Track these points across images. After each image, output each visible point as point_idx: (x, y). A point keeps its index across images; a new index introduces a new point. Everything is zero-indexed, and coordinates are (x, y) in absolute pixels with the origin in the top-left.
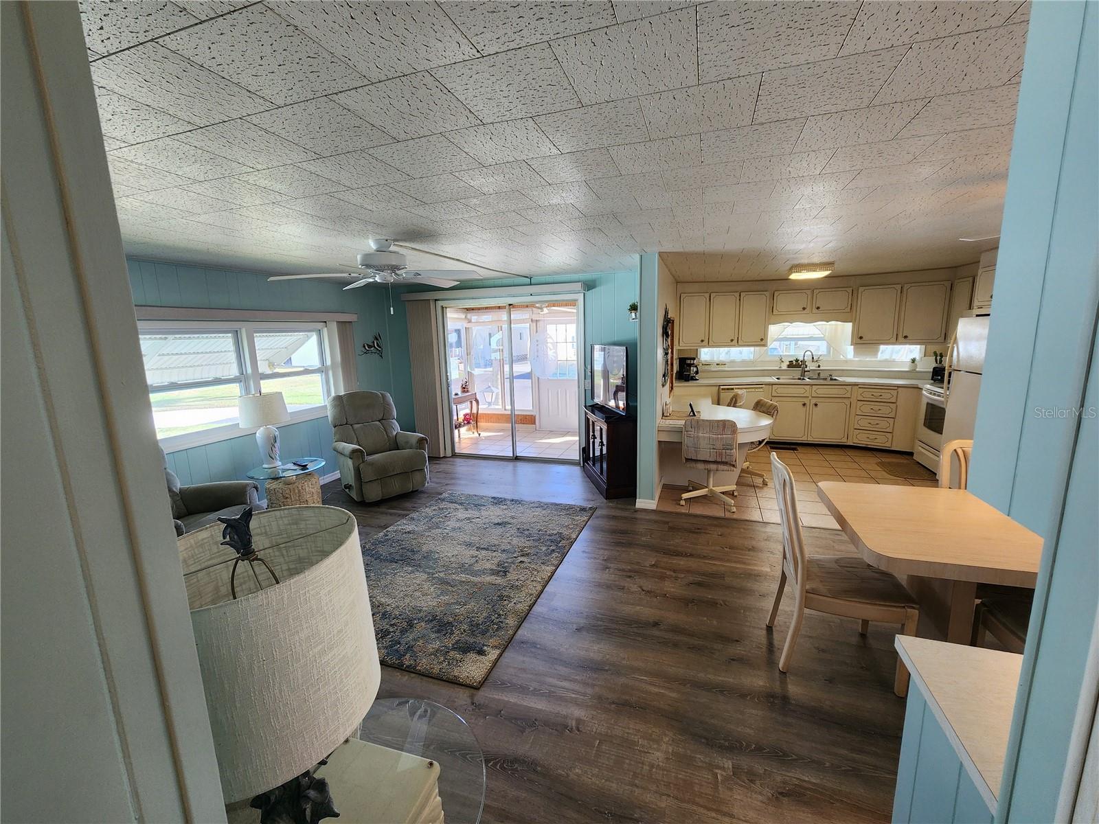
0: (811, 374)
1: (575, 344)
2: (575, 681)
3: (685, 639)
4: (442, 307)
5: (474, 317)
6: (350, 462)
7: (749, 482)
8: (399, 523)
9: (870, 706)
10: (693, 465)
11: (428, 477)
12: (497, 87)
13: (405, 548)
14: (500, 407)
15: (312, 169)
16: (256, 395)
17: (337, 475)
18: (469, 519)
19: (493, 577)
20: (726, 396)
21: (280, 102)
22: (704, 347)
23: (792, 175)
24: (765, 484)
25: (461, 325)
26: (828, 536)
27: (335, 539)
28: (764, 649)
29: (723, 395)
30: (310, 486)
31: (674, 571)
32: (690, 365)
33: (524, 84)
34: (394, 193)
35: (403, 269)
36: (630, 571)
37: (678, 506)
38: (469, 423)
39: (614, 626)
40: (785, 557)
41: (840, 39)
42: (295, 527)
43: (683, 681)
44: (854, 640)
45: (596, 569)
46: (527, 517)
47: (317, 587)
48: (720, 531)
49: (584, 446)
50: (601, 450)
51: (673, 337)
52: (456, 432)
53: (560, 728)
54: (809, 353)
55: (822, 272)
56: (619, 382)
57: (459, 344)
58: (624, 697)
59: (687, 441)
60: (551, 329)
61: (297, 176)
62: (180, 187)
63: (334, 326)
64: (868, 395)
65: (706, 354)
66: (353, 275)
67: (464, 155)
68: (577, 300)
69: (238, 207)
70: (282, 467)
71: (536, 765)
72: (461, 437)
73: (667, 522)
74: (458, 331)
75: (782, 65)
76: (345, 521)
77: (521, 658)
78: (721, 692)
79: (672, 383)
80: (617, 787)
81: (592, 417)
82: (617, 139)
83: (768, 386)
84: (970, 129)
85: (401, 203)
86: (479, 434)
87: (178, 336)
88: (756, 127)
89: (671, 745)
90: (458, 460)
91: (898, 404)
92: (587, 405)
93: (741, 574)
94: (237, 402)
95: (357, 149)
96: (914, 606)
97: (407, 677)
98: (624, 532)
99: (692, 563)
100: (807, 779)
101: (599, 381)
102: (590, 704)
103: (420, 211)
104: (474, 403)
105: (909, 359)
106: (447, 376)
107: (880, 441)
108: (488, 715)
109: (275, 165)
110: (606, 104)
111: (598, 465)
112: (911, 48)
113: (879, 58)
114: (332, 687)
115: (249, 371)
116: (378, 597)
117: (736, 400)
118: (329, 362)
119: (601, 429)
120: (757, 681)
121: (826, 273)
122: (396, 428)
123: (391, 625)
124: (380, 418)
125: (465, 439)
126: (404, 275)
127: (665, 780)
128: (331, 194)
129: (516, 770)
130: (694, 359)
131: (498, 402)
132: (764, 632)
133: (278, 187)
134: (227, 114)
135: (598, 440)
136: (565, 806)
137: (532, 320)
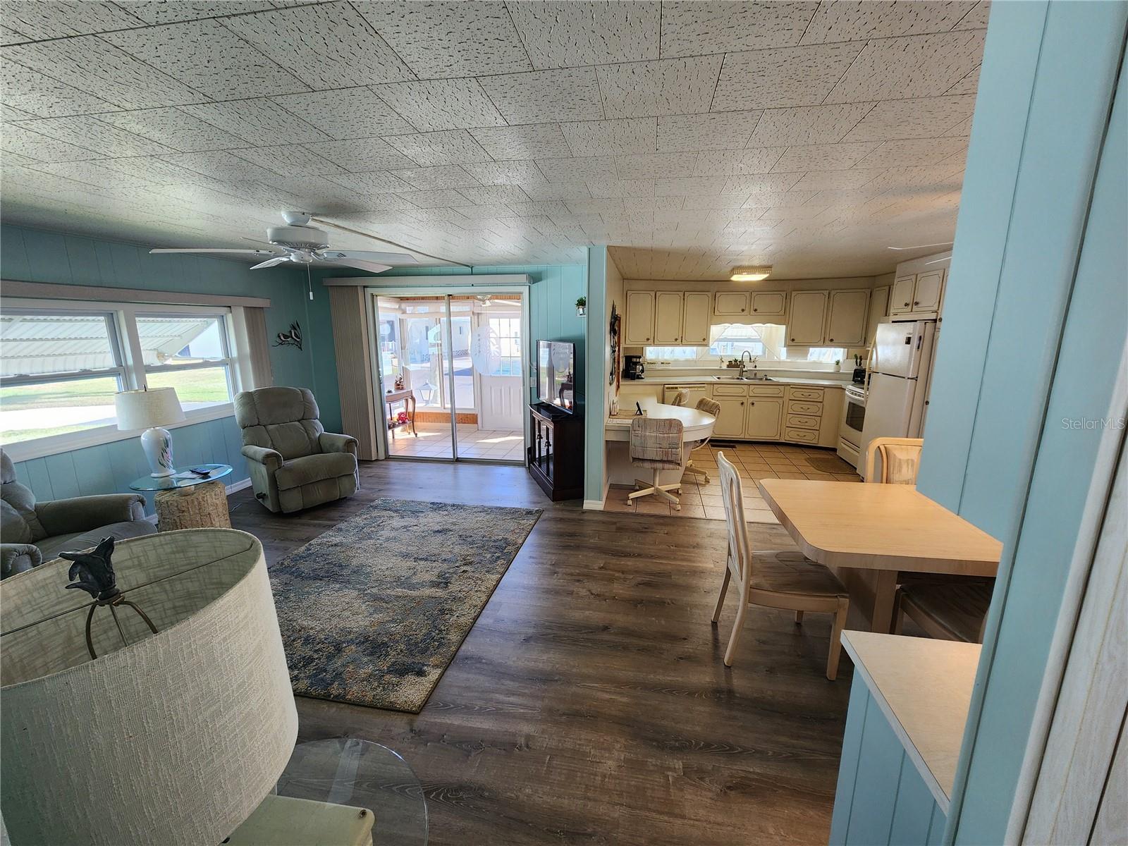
0: (748, 375)
1: (519, 340)
2: (523, 695)
3: (635, 641)
4: (372, 295)
5: (409, 308)
6: (263, 469)
7: (693, 480)
8: (323, 535)
9: (806, 692)
10: (640, 464)
11: (358, 482)
12: (435, 34)
13: (331, 563)
14: (439, 405)
15: (203, 116)
16: (140, 391)
17: (247, 483)
18: (405, 527)
19: (433, 590)
20: (671, 395)
21: (150, 17)
22: (650, 345)
23: (743, 172)
24: (707, 481)
25: (395, 316)
26: (765, 530)
27: (236, 568)
28: (710, 645)
29: (667, 394)
30: (214, 496)
31: (623, 573)
32: (636, 363)
33: (468, 34)
34: (310, 156)
35: (324, 248)
36: (579, 574)
37: (625, 506)
38: (404, 422)
39: (563, 633)
40: (730, 554)
41: (803, 25)
42: (181, 555)
43: (635, 685)
44: (790, 629)
45: (544, 575)
46: (469, 522)
47: (207, 635)
48: (666, 529)
49: (530, 446)
50: (548, 450)
51: (619, 334)
52: (390, 433)
53: (508, 747)
54: (746, 354)
55: (759, 275)
56: (565, 380)
57: (392, 337)
58: (574, 707)
59: (635, 441)
60: (493, 322)
61: (182, 124)
62: (13, 123)
63: (241, 312)
64: (798, 395)
65: (651, 353)
66: (261, 252)
67: (396, 116)
68: (521, 293)
69: (103, 157)
70: (177, 476)
71: (483, 790)
72: (396, 437)
73: (614, 522)
74: (391, 324)
75: (745, 48)
76: (248, 547)
77: (465, 675)
78: (671, 692)
79: (618, 381)
80: (570, 804)
81: (538, 416)
82: (570, 114)
83: (709, 386)
84: (907, 139)
85: (319, 169)
86: (416, 434)
87: (28, 317)
88: (713, 115)
89: (623, 751)
90: (392, 463)
91: (824, 403)
92: (533, 403)
93: (687, 572)
94: (114, 398)
95: (260, 95)
96: (845, 595)
97: (334, 709)
98: (572, 535)
99: (640, 564)
100: (752, 770)
101: (544, 380)
102: (540, 718)
103: (344, 181)
104: (410, 401)
105: (834, 362)
106: (379, 372)
107: (809, 439)
108: (429, 741)
109: (150, 105)
110: (560, 70)
111: (544, 466)
112: (867, 44)
113: (837, 52)
114: (231, 754)
115: (130, 362)
116: (300, 621)
117: (680, 399)
118: (234, 354)
119: (548, 429)
120: (703, 677)
121: (764, 276)
122: (320, 429)
123: (316, 651)
124: (300, 417)
125: (399, 439)
126: (326, 256)
127: (618, 789)
128: (230, 151)
129: (461, 799)
130: (640, 357)
131: (436, 400)
132: (710, 628)
133: (156, 135)
134: (73, 26)
135: (544, 441)
136: (515, 830)
137: (473, 313)
